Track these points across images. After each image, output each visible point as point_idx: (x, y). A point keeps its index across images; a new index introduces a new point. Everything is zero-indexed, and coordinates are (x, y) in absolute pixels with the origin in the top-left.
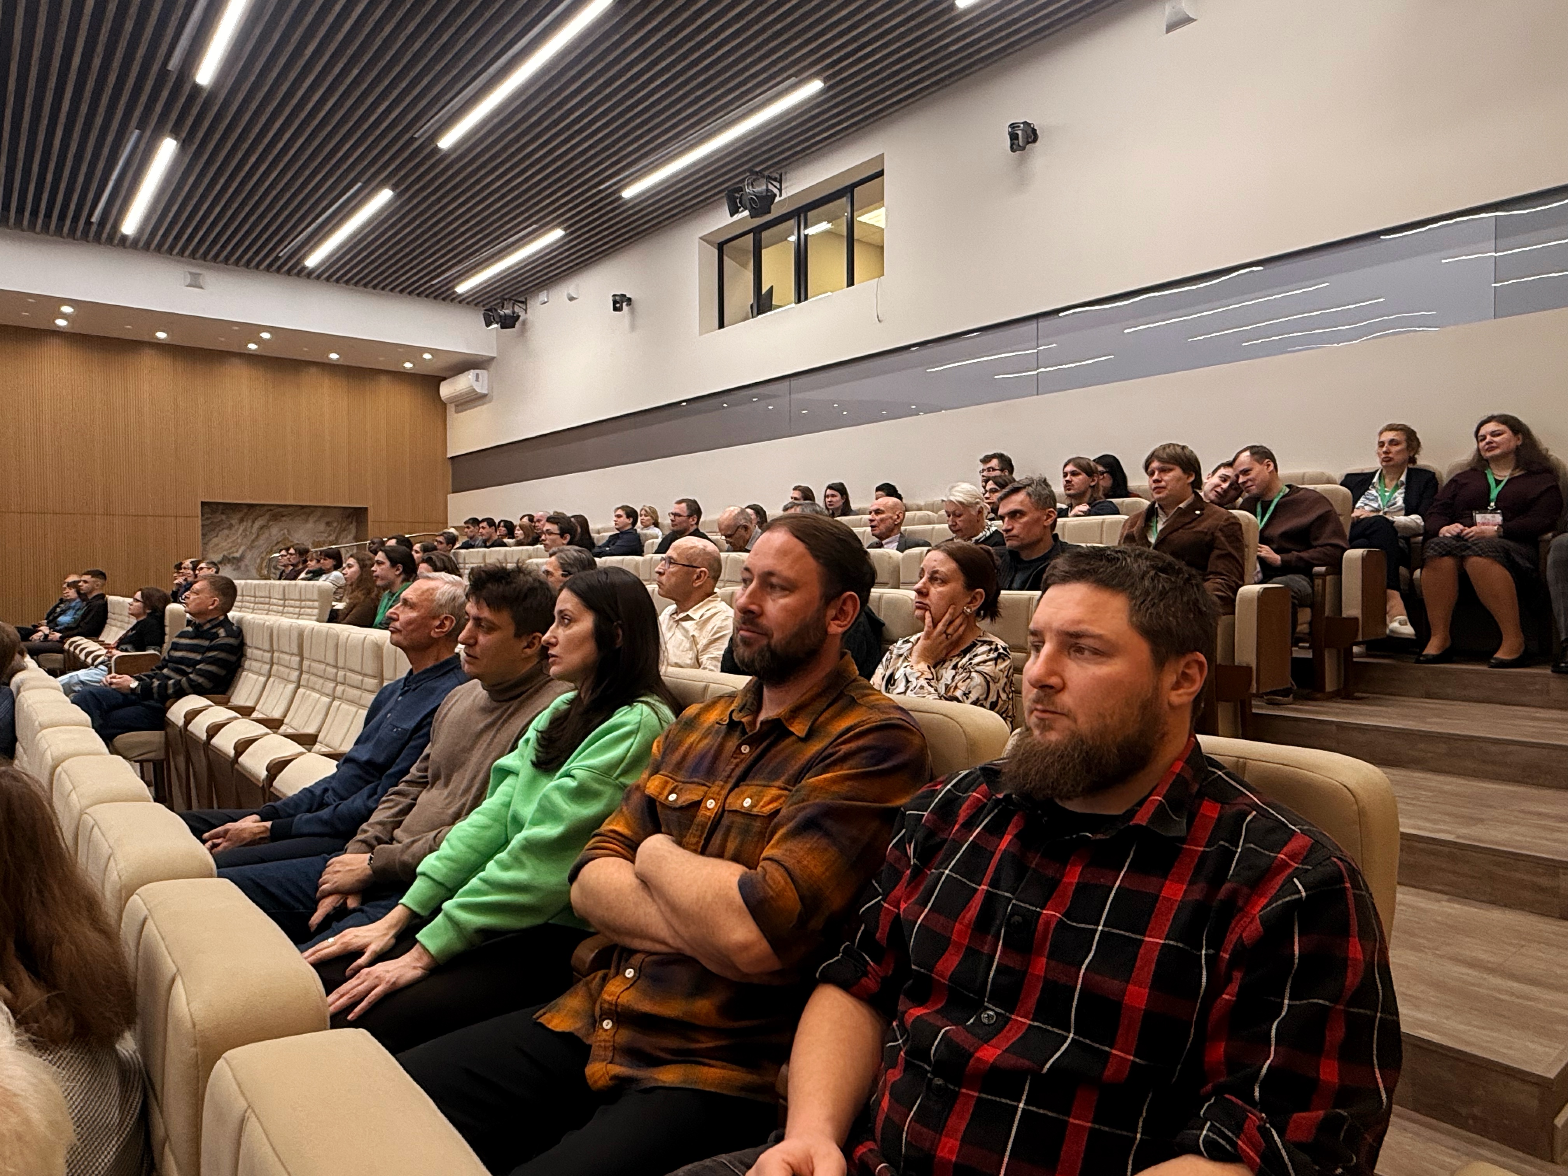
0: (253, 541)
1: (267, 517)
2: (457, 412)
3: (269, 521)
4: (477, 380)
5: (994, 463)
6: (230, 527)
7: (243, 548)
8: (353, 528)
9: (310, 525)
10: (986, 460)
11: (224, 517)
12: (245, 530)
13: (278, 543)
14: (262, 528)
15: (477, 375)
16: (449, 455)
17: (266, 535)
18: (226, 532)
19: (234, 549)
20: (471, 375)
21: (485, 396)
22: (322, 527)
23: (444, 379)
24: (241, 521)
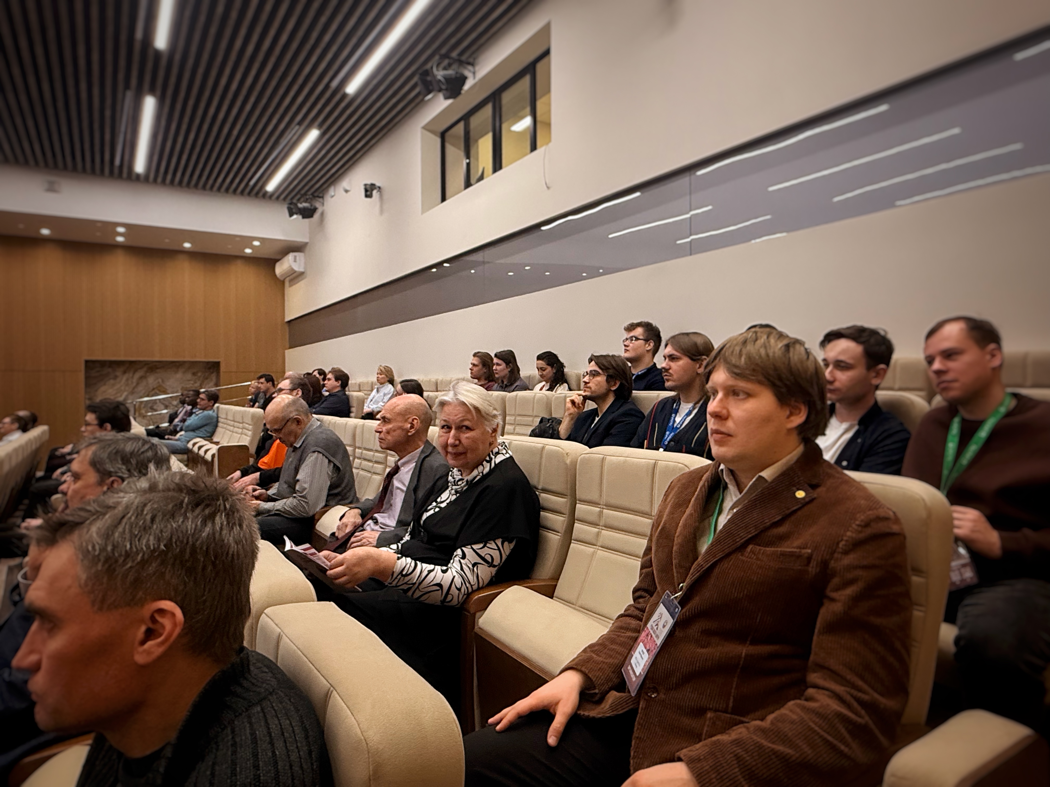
0: (134, 388)
1: (145, 369)
2: (290, 286)
3: (147, 372)
4: (295, 261)
5: (639, 331)
6: (116, 377)
7: (125, 393)
8: (214, 377)
9: (179, 375)
10: (631, 328)
11: (110, 370)
12: (127, 380)
13: (154, 389)
14: (141, 378)
15: (295, 257)
16: (287, 319)
17: (144, 383)
18: (112, 381)
19: (119, 395)
20: (291, 256)
21: (302, 274)
22: (189, 376)
23: (278, 260)
24: (125, 372)
